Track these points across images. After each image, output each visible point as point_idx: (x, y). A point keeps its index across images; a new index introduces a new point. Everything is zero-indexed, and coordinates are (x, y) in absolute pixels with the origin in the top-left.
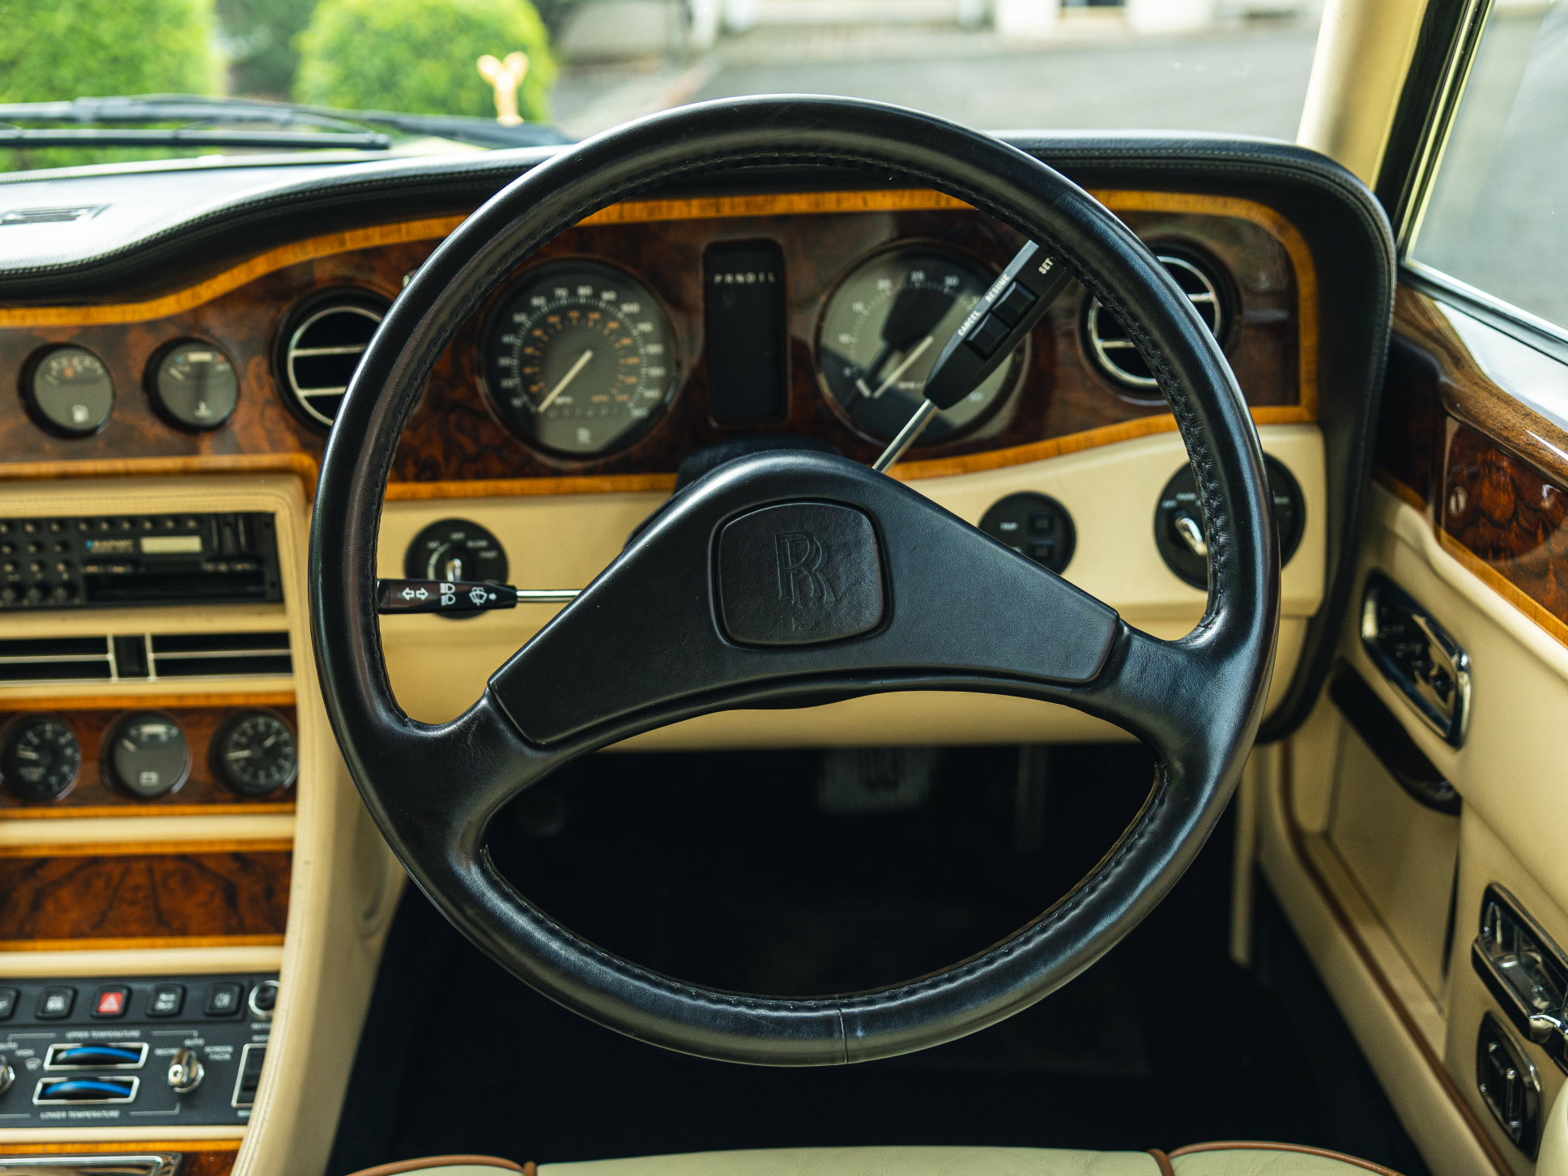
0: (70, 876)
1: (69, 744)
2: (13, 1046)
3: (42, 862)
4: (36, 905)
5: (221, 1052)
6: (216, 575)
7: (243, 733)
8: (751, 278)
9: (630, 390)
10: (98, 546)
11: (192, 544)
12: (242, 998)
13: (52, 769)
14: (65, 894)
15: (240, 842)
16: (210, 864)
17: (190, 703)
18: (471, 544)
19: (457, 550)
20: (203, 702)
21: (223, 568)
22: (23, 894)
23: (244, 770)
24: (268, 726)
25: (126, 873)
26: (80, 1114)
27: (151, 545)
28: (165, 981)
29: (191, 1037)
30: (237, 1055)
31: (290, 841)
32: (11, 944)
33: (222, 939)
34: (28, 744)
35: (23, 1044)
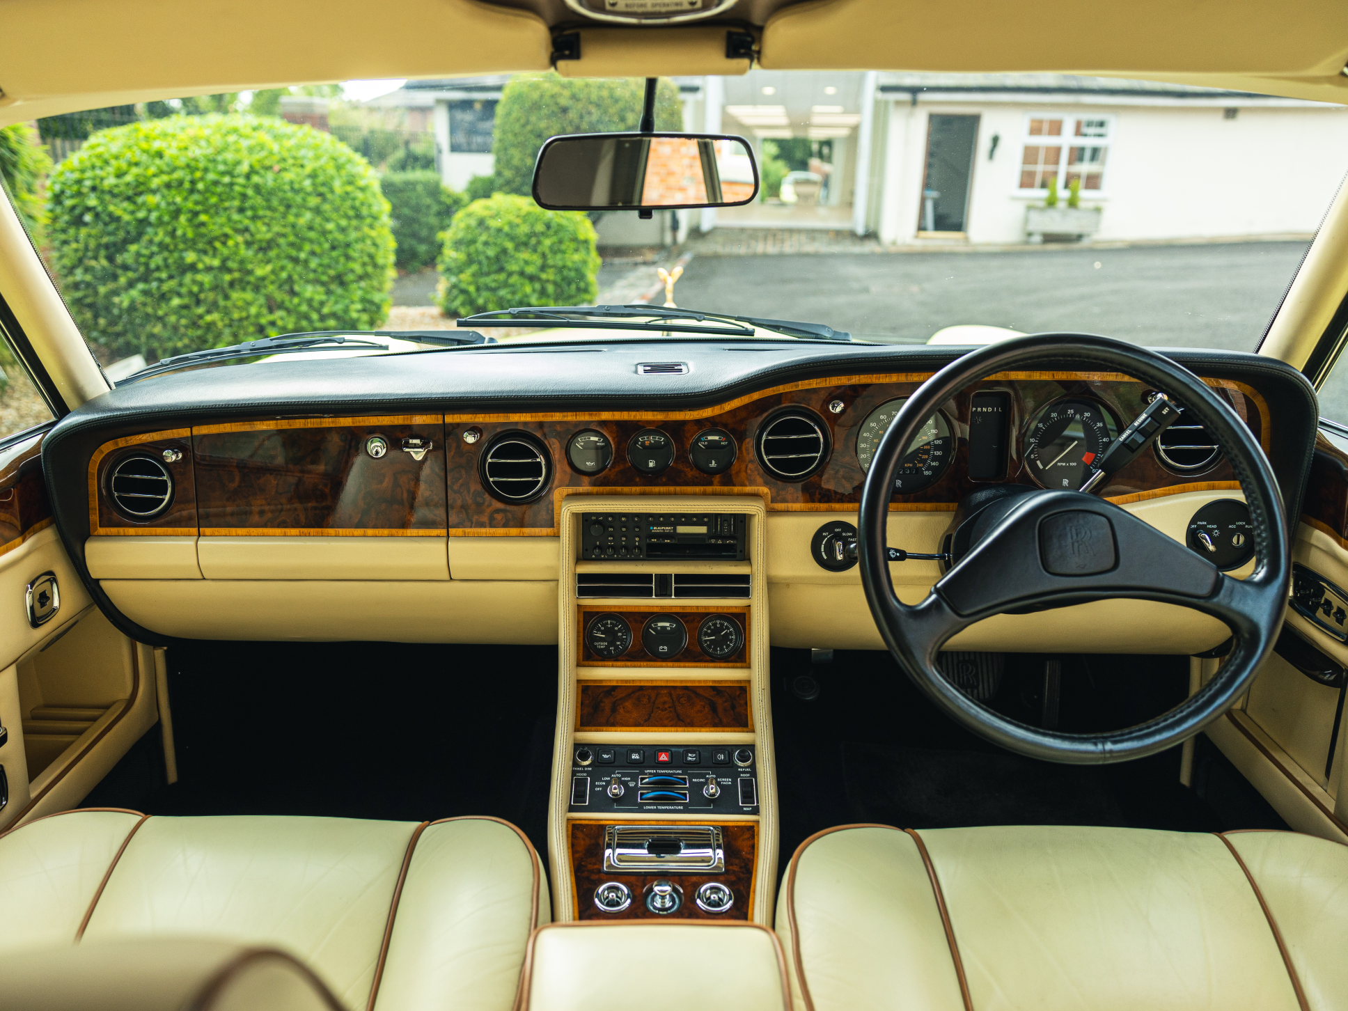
0: (629, 696)
1: (620, 630)
2: (620, 776)
3: (614, 688)
4: (614, 710)
5: (727, 781)
6: (716, 545)
7: (709, 628)
8: (990, 409)
9: (924, 461)
10: (656, 529)
11: (703, 530)
12: (730, 755)
13: (612, 643)
14: (628, 704)
15: (714, 681)
16: (701, 692)
17: (689, 611)
18: (844, 534)
19: (838, 537)
20: (695, 611)
21: (720, 542)
22: (607, 704)
23: (709, 646)
24: (722, 625)
25: (657, 695)
26: (663, 808)
27: (682, 529)
28: (689, 748)
29: (709, 774)
30: (735, 782)
31: (749, 682)
32: (604, 728)
33: (712, 729)
34: (599, 630)
35: (624, 775)
